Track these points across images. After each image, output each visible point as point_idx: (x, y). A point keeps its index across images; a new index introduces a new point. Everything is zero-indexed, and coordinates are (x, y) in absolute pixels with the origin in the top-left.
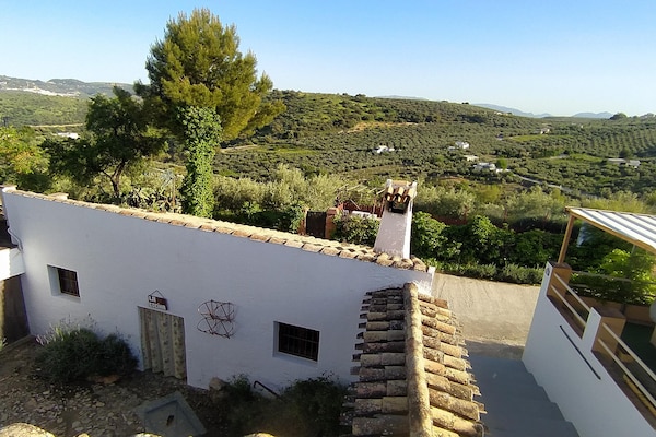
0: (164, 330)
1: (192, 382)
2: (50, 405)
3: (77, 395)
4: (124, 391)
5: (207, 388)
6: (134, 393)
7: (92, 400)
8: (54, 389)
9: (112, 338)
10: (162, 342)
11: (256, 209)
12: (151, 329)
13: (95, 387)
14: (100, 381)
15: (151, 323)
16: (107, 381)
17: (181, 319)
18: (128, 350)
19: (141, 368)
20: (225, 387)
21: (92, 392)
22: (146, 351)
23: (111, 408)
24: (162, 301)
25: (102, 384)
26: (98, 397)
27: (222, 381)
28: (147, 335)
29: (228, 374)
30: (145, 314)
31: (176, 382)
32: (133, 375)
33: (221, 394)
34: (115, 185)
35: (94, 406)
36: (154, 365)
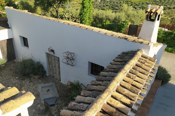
0: (54, 61)
1: (62, 82)
2: (17, 81)
3: (26, 80)
4: (40, 81)
5: (66, 84)
6: (43, 82)
7: (30, 82)
8: (20, 77)
9: (38, 63)
10: (53, 66)
11: (108, 23)
12: (50, 61)
13: (32, 78)
14: (33, 76)
15: (50, 59)
16: (36, 77)
17: (59, 58)
18: (43, 67)
19: (47, 75)
20: (72, 84)
21: (30, 79)
22: (49, 68)
23: (35, 85)
24: (53, 51)
25: (34, 78)
26: (32, 81)
27: (71, 82)
28: (49, 63)
29: (73, 80)
30: (48, 55)
31: (57, 81)
32: (44, 77)
33: (70, 87)
34: (57, 12)
35: (30, 84)
36: (51, 74)
